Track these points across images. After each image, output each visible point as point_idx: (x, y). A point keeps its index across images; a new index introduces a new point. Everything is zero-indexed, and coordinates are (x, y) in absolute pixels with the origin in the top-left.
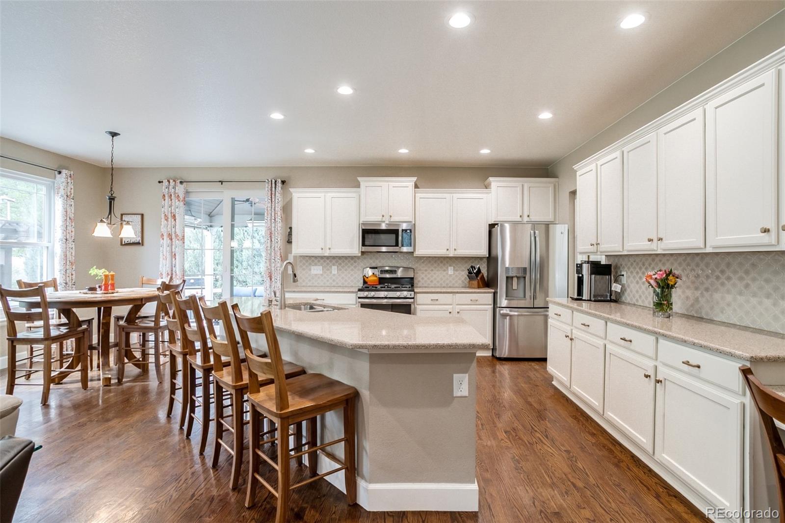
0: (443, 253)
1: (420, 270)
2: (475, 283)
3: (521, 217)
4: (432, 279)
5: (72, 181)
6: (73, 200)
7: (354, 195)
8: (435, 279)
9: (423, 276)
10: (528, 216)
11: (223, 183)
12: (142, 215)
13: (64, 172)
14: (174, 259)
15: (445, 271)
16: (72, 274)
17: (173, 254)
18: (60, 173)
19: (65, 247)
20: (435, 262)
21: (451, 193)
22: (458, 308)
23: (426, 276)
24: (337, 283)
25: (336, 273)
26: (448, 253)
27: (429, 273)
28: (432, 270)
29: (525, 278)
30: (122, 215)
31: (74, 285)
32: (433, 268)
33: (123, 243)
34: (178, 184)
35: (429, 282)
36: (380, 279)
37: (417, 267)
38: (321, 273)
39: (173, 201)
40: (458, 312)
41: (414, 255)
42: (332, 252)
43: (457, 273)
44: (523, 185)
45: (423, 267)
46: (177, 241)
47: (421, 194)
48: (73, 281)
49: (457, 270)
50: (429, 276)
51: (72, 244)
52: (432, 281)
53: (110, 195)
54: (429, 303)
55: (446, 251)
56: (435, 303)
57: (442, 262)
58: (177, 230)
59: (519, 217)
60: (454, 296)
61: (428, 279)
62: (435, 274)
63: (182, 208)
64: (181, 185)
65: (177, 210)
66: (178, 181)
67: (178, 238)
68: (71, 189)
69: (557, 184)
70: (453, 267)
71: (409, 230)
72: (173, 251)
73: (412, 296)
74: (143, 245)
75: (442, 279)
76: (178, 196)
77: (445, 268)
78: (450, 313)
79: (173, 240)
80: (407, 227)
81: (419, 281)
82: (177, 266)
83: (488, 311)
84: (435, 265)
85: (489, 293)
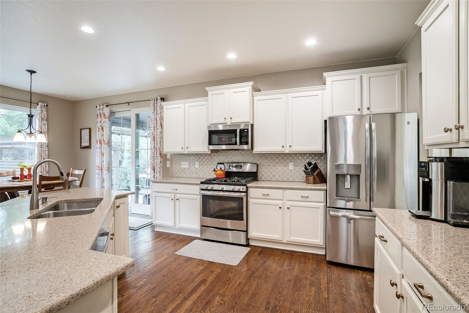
0: (280, 150)
1: (264, 165)
2: (311, 178)
3: (359, 110)
4: (274, 173)
5: (46, 109)
6: (46, 121)
7: (204, 103)
8: (277, 173)
9: (266, 170)
10: (368, 109)
11: (130, 103)
12: (90, 129)
13: (40, 104)
14: (103, 157)
15: (285, 166)
16: (46, 167)
17: (102, 153)
18: (38, 104)
19: (40, 150)
20: (277, 158)
21: (286, 93)
22: (289, 204)
23: (269, 170)
24: (199, 176)
25: (198, 167)
26: (283, 149)
27: (271, 168)
28: (274, 166)
29: (359, 176)
30: (81, 130)
31: (47, 173)
32: (275, 164)
33: (82, 147)
34: (105, 107)
35: (271, 176)
36: (227, 172)
37: (261, 163)
38: (188, 167)
39: (102, 118)
40: (288, 208)
41: (254, 152)
42: (189, 151)
43: (297, 168)
44: (361, 77)
45: (266, 163)
46: (104, 145)
47: (258, 97)
48: (47, 171)
49: (297, 166)
50: (271, 171)
51: (46, 148)
52: (274, 176)
53: (30, 114)
54: (261, 197)
55: (281, 148)
56: (266, 198)
57: (282, 158)
58: (104, 138)
59: (357, 110)
60: (285, 192)
61: (271, 173)
62: (277, 168)
63: (107, 123)
64: (106, 108)
65: (104, 124)
66: (105, 105)
67: (105, 143)
68: (45, 114)
69: (405, 70)
70: (293, 163)
71: (246, 129)
72: (102, 151)
73: (245, 190)
74: (90, 148)
75: (283, 174)
76: (105, 115)
77: (285, 164)
78: (280, 208)
79: (102, 144)
80: (244, 127)
81: (263, 175)
82: (104, 161)
83: (319, 209)
84: (277, 161)
85: (320, 190)
